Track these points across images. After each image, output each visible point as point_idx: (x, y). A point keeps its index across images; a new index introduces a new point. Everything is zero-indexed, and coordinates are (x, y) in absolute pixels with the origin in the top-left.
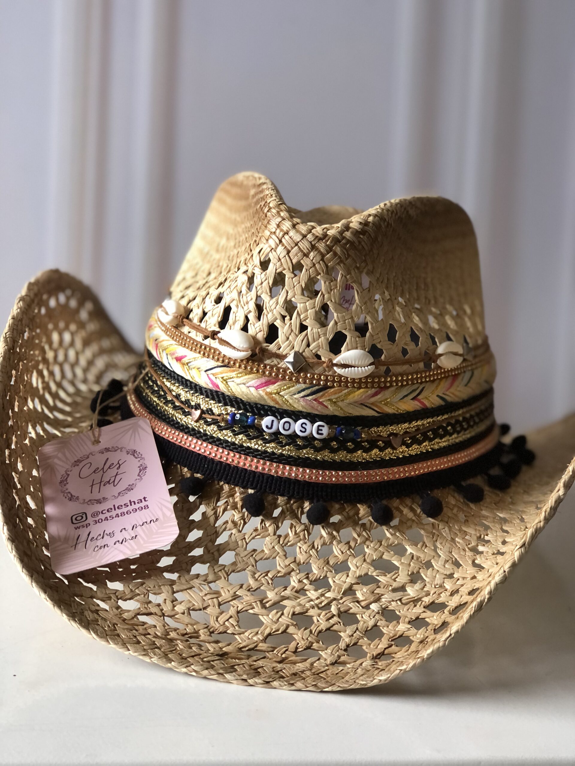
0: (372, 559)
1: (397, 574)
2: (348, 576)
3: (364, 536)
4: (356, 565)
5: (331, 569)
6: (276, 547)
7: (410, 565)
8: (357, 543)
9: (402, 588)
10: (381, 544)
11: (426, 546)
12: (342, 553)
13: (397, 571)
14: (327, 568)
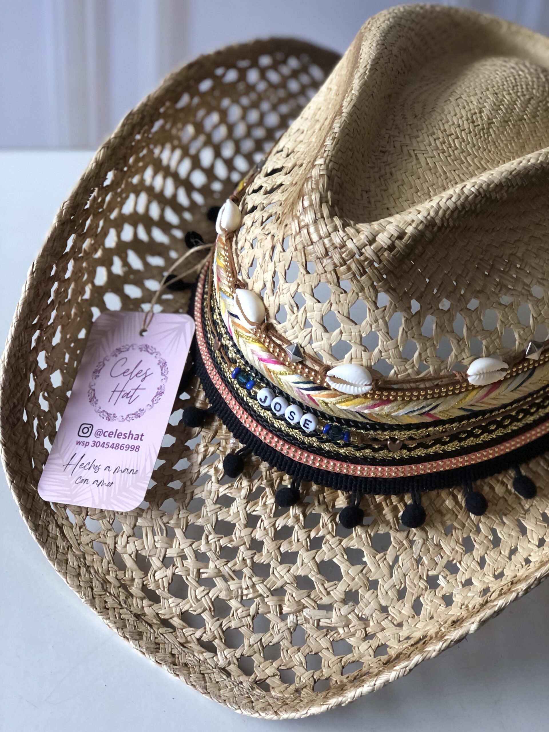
0: (321, 559)
1: (335, 586)
2: (289, 571)
3: (328, 529)
4: (303, 560)
5: (279, 556)
6: (241, 512)
7: (354, 579)
8: (317, 534)
9: (328, 608)
10: (340, 544)
11: (385, 559)
12: (298, 540)
13: (337, 582)
14: (275, 554)
